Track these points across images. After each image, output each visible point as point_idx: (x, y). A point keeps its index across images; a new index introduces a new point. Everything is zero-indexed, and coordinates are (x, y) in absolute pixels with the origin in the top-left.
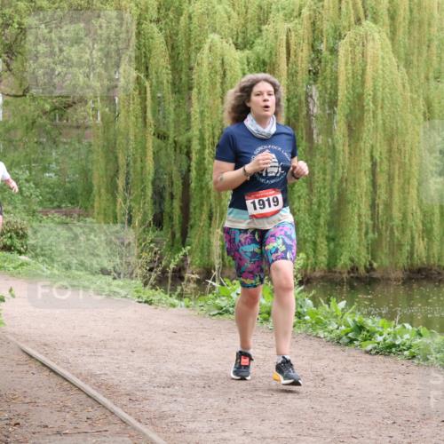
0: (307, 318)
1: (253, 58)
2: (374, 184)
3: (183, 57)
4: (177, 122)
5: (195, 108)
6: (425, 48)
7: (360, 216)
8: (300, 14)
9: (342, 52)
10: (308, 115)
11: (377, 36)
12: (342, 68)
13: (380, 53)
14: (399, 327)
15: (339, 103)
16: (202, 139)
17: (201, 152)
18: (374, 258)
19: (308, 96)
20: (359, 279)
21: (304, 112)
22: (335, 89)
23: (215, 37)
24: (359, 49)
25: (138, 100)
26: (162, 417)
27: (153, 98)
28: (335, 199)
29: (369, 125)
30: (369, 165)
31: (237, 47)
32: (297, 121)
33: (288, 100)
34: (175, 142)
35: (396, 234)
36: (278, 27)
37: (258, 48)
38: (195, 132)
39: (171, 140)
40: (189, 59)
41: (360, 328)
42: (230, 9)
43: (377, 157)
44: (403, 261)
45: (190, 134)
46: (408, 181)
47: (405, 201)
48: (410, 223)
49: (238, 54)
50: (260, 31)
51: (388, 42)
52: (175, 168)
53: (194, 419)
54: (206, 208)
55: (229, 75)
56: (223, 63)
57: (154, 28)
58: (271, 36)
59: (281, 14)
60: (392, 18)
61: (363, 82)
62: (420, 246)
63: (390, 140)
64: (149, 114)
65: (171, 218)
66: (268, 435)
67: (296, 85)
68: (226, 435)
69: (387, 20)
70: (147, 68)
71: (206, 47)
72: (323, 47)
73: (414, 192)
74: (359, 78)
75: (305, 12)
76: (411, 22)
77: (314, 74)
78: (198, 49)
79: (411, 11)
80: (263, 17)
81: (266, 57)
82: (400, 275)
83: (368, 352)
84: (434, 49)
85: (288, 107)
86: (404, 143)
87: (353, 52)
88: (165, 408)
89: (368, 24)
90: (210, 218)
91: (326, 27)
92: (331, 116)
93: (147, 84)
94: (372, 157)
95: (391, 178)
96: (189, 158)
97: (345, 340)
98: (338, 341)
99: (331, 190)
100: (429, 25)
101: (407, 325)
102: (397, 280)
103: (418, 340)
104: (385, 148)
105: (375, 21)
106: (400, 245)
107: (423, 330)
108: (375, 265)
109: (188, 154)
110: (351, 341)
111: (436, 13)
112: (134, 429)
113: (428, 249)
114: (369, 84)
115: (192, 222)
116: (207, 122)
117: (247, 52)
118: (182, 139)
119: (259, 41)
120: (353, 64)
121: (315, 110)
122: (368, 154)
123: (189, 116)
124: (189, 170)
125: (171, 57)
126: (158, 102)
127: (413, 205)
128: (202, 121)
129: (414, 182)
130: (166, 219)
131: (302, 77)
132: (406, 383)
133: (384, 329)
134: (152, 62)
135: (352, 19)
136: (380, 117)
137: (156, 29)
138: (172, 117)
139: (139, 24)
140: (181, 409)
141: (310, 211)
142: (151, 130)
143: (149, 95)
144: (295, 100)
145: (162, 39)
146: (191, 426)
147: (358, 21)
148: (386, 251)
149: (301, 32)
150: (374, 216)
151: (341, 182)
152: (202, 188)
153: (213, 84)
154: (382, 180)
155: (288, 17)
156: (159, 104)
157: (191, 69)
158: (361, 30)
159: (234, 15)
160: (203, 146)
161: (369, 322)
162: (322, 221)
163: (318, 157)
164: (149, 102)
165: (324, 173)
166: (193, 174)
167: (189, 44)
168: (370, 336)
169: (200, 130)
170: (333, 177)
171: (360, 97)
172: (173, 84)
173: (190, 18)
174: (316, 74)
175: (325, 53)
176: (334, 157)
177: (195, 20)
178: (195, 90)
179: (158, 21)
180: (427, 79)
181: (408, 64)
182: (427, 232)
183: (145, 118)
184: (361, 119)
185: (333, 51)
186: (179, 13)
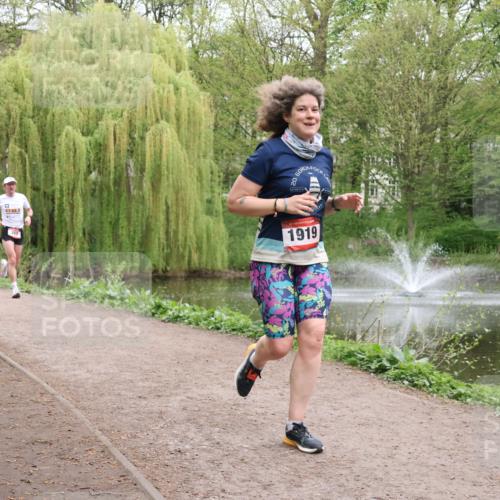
0: (127, 301)
1: (93, 141)
2: (168, 220)
3: (49, 140)
4: (45, 180)
5: (57, 172)
6: (197, 138)
7: (159, 239)
8: (122, 116)
9: (147, 139)
10: (128, 177)
11: (168, 130)
12: (148, 149)
13: (170, 140)
14: (182, 305)
15: (147, 170)
16: (61, 190)
17: (61, 199)
18: (168, 264)
19: (127, 165)
20: (158, 277)
21: (125, 175)
22: (144, 161)
23: (69, 128)
24: (158, 137)
25: (20, 166)
26: (36, 362)
27: (30, 164)
28: (144, 228)
29: (164, 183)
30: (164, 208)
31: (83, 134)
32: (121, 180)
33: (115, 168)
34: (45, 193)
35: (181, 249)
36: (108, 123)
37: (96, 136)
38: (57, 186)
39: (42, 191)
40: (53, 141)
41: (158, 307)
42: (78, 111)
43: (170, 203)
44: (185, 266)
45: (53, 188)
46: (188, 218)
47: (186, 230)
48: (189, 243)
49: (84, 139)
50: (97, 125)
51: (175, 134)
52: (45, 209)
53: (56, 363)
54: (64, 234)
55: (78, 151)
56: (74, 144)
57: (31, 122)
58: (104, 128)
59: (110, 115)
60: (178, 119)
61: (161, 157)
62: (195, 257)
63: (177, 193)
64: (28, 175)
65: (42, 240)
66: (103, 371)
67: (120, 159)
68: (76, 373)
69: (175, 121)
70: (26, 147)
71: (64, 134)
72: (136, 136)
73: (191, 225)
74: (158, 156)
75: (125, 114)
76: (189, 122)
77: (131, 152)
78: (59, 135)
79: (189, 115)
80: (99, 116)
81: (101, 140)
82: (183, 274)
83: (163, 321)
84: (203, 139)
85: (115, 173)
86: (186, 194)
87: (154, 139)
88: (38, 357)
89: (163, 123)
90: (67, 240)
91: (138, 123)
92: (141, 178)
93: (27, 156)
94: (167, 203)
95: (177, 216)
96: (54, 203)
97: (150, 314)
98: (145, 315)
99: (142, 223)
100: (200, 125)
101: (187, 305)
102: (181, 277)
103: (193, 313)
104: (174, 198)
105: (167, 121)
106: (183, 257)
107: (196, 307)
108: (168, 268)
109: (53, 200)
110: (153, 314)
111: (203, 117)
112: (18, 370)
113: (200, 258)
114: (164, 159)
115: (55, 242)
116: (65, 180)
117: (89, 138)
118: (49, 191)
119: (96, 131)
120: (155, 146)
121: (132, 174)
122: (164, 201)
123: (53, 176)
124: (53, 210)
125: (42, 140)
126: (34, 168)
127: (191, 232)
128: (61, 180)
129: (192, 219)
130: (39, 240)
131: (123, 153)
132: (186, 339)
133: (173, 307)
134: (30, 142)
135: (154, 120)
136: (171, 180)
137: (32, 122)
138: (42, 177)
139: (21, 119)
140: (48, 357)
141: (129, 235)
142: (30, 185)
143: (27, 163)
144: (119, 168)
145: (36, 129)
146: (55, 367)
147: (157, 120)
148: (175, 260)
149: (122, 126)
150: (168, 239)
151: (148, 218)
152: (61, 222)
153: (69, 158)
154: (172, 217)
155: (115, 117)
156: (34, 169)
157: (54, 147)
158: (159, 126)
159: (81, 115)
160: (62, 196)
161: (164, 303)
162: (136, 242)
163: (134, 203)
164: (28, 168)
165: (138, 212)
166: (56, 212)
167: (53, 132)
168: (165, 311)
169: (60, 186)
170: (143, 215)
171: (159, 166)
172: (43, 157)
173: (53, 115)
174: (132, 152)
175: (138, 139)
176: (143, 203)
177: (57, 117)
178: (57, 161)
179: (33, 117)
180: (199, 157)
181: (187, 147)
182: (199, 249)
183: (25, 178)
184: (159, 180)
185: (143, 138)
186: (46, 112)
